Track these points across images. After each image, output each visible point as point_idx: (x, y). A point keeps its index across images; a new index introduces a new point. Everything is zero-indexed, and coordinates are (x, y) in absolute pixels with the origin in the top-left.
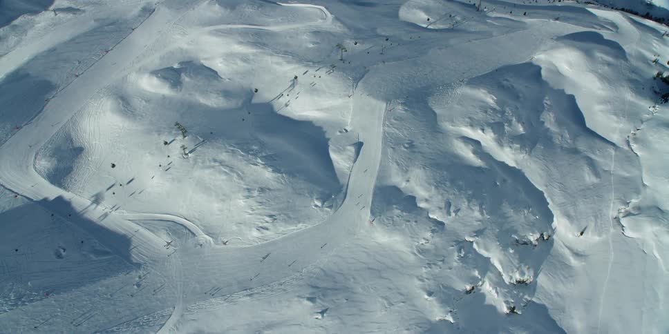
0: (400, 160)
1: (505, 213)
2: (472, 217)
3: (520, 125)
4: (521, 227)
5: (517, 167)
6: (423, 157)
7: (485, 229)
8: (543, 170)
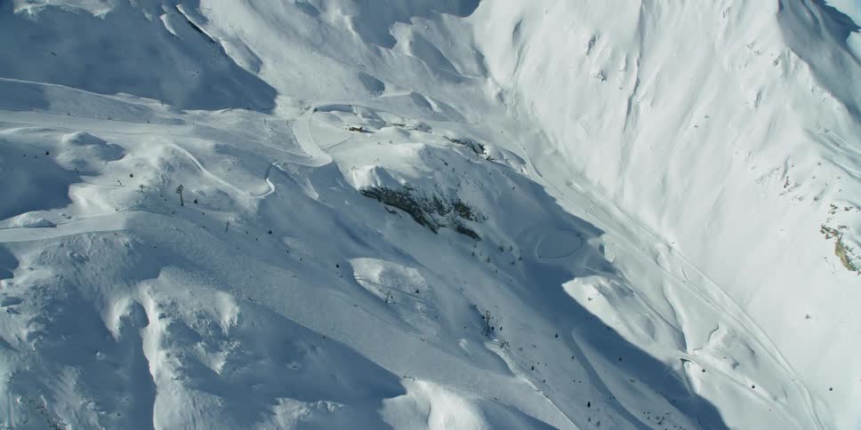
0: (50, 254)
1: (63, 375)
2: (17, 329)
3: (223, 363)
4: (64, 406)
5: (155, 380)
6: (75, 274)
7: (15, 350)
8: (182, 415)
